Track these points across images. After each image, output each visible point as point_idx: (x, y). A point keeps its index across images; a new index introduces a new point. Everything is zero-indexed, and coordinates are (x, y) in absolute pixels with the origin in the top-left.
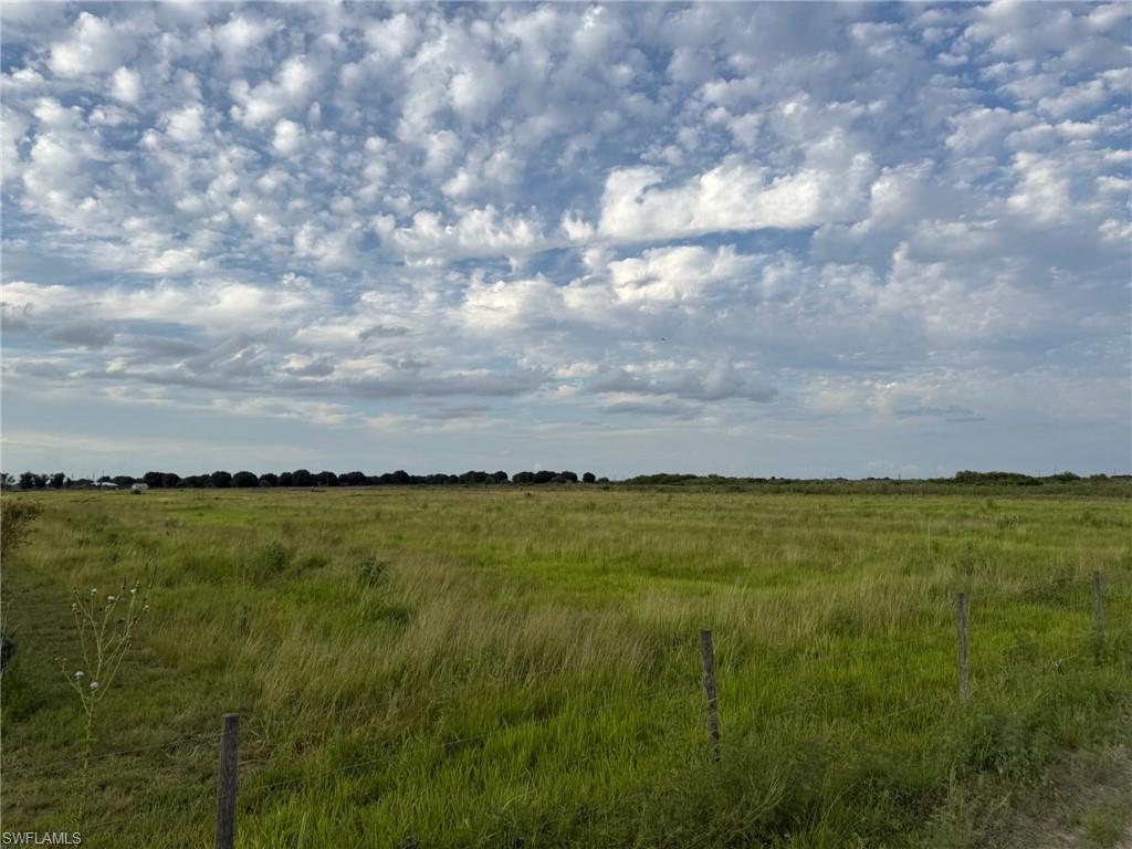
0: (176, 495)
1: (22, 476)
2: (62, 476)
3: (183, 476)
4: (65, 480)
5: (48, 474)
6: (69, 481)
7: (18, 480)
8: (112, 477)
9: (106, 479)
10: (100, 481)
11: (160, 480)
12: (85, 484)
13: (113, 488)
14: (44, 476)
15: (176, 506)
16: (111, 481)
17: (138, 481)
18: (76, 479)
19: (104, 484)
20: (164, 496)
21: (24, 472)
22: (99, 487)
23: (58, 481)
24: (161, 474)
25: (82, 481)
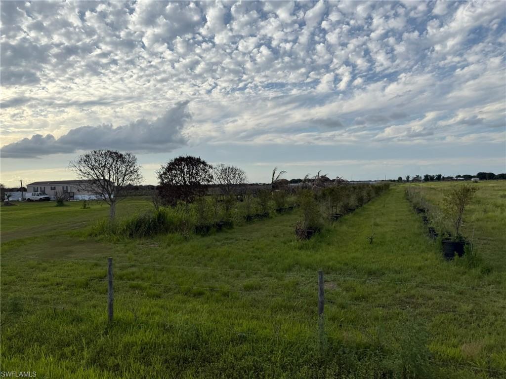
0: (496, 183)
1: (425, 176)
2: (440, 175)
3: (496, 173)
4: (442, 177)
5: (435, 175)
6: (443, 177)
7: (423, 178)
8: (462, 175)
9: (459, 176)
10: (456, 177)
11: (485, 176)
12: (450, 179)
13: (463, 180)
14: (433, 176)
15: (500, 188)
16: (462, 177)
17: (474, 177)
18: (446, 177)
19: (458, 178)
20: (490, 183)
21: (425, 175)
22: (456, 180)
23: (439, 178)
24: (485, 173)
25: (449, 178)
